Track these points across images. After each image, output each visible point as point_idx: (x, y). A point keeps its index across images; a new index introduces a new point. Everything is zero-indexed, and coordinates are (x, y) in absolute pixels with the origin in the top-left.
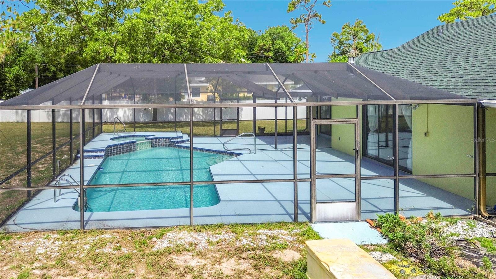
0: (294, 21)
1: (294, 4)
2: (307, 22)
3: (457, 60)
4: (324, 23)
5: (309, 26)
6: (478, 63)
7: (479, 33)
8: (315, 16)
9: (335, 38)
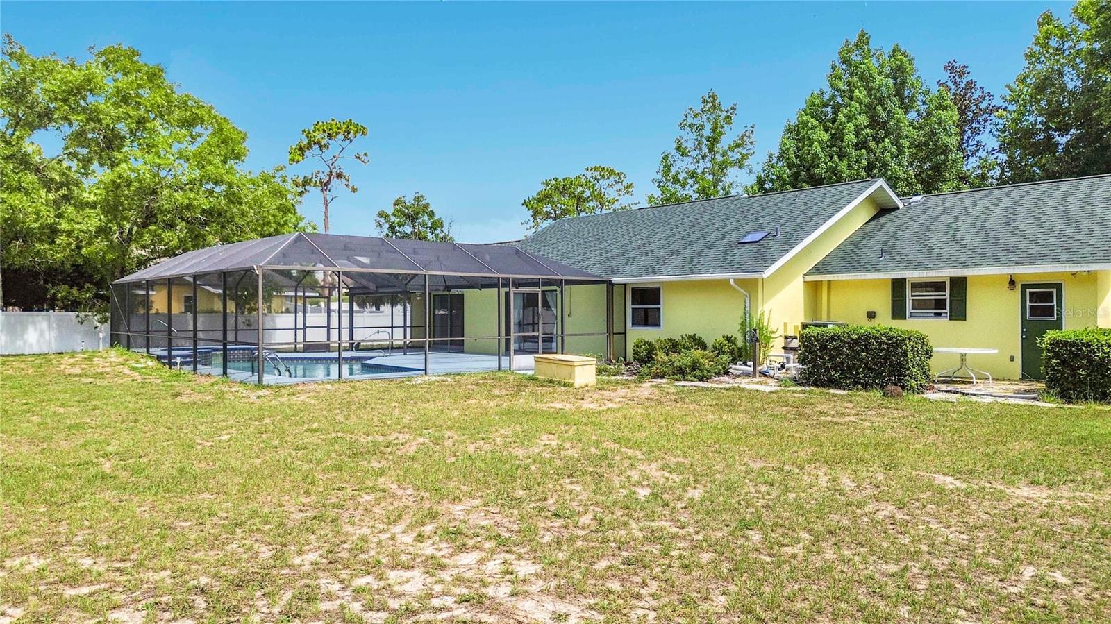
0: (301, 181)
1: (301, 149)
2: (325, 185)
3: (588, 253)
4: (354, 190)
5: (329, 196)
6: (604, 255)
7: (600, 230)
8: (339, 176)
9: (382, 220)
